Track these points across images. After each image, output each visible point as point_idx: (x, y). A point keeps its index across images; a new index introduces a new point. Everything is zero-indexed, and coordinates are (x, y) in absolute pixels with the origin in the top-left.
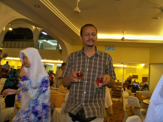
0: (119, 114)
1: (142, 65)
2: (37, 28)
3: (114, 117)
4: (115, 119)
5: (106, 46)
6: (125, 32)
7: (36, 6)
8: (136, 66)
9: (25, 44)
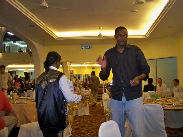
0: (101, 119)
3: (96, 123)
4: (97, 125)
5: (82, 44)
6: (102, 27)
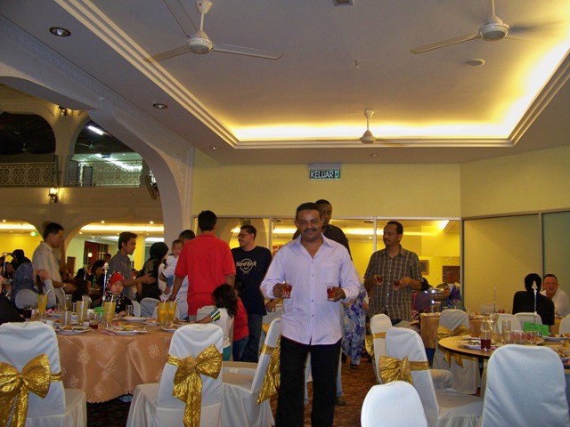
1: (440, 225)
2: (69, 111)
5: (311, 164)
6: (373, 113)
7: (54, 31)
8: (420, 231)
9: (26, 171)
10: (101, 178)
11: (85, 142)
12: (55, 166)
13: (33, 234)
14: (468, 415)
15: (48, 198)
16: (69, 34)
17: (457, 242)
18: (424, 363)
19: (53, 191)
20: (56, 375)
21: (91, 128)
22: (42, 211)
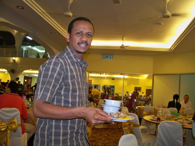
1: (145, 76)
5: (103, 54)
6: (125, 38)
7: (18, 7)
8: (139, 77)
9: (5, 51)
10: (31, 55)
11: (26, 42)
12: (15, 50)
13: (6, 73)
14: (152, 142)
15: (12, 61)
16: (24, 8)
17: (151, 81)
18: (138, 125)
19: (14, 58)
20: (19, 125)
21: (28, 37)
22: (10, 65)
